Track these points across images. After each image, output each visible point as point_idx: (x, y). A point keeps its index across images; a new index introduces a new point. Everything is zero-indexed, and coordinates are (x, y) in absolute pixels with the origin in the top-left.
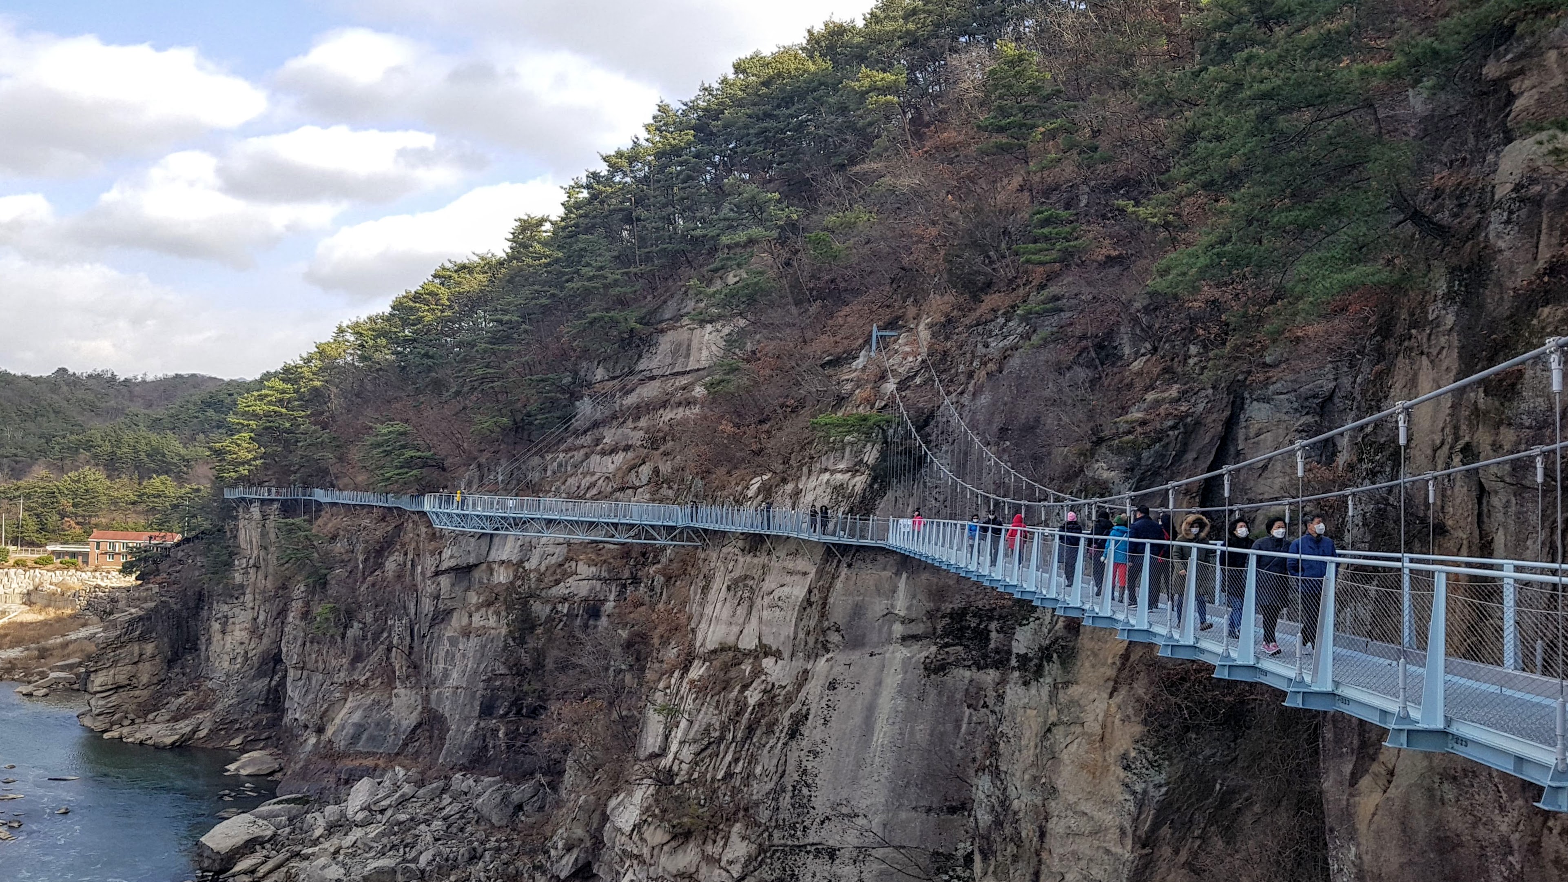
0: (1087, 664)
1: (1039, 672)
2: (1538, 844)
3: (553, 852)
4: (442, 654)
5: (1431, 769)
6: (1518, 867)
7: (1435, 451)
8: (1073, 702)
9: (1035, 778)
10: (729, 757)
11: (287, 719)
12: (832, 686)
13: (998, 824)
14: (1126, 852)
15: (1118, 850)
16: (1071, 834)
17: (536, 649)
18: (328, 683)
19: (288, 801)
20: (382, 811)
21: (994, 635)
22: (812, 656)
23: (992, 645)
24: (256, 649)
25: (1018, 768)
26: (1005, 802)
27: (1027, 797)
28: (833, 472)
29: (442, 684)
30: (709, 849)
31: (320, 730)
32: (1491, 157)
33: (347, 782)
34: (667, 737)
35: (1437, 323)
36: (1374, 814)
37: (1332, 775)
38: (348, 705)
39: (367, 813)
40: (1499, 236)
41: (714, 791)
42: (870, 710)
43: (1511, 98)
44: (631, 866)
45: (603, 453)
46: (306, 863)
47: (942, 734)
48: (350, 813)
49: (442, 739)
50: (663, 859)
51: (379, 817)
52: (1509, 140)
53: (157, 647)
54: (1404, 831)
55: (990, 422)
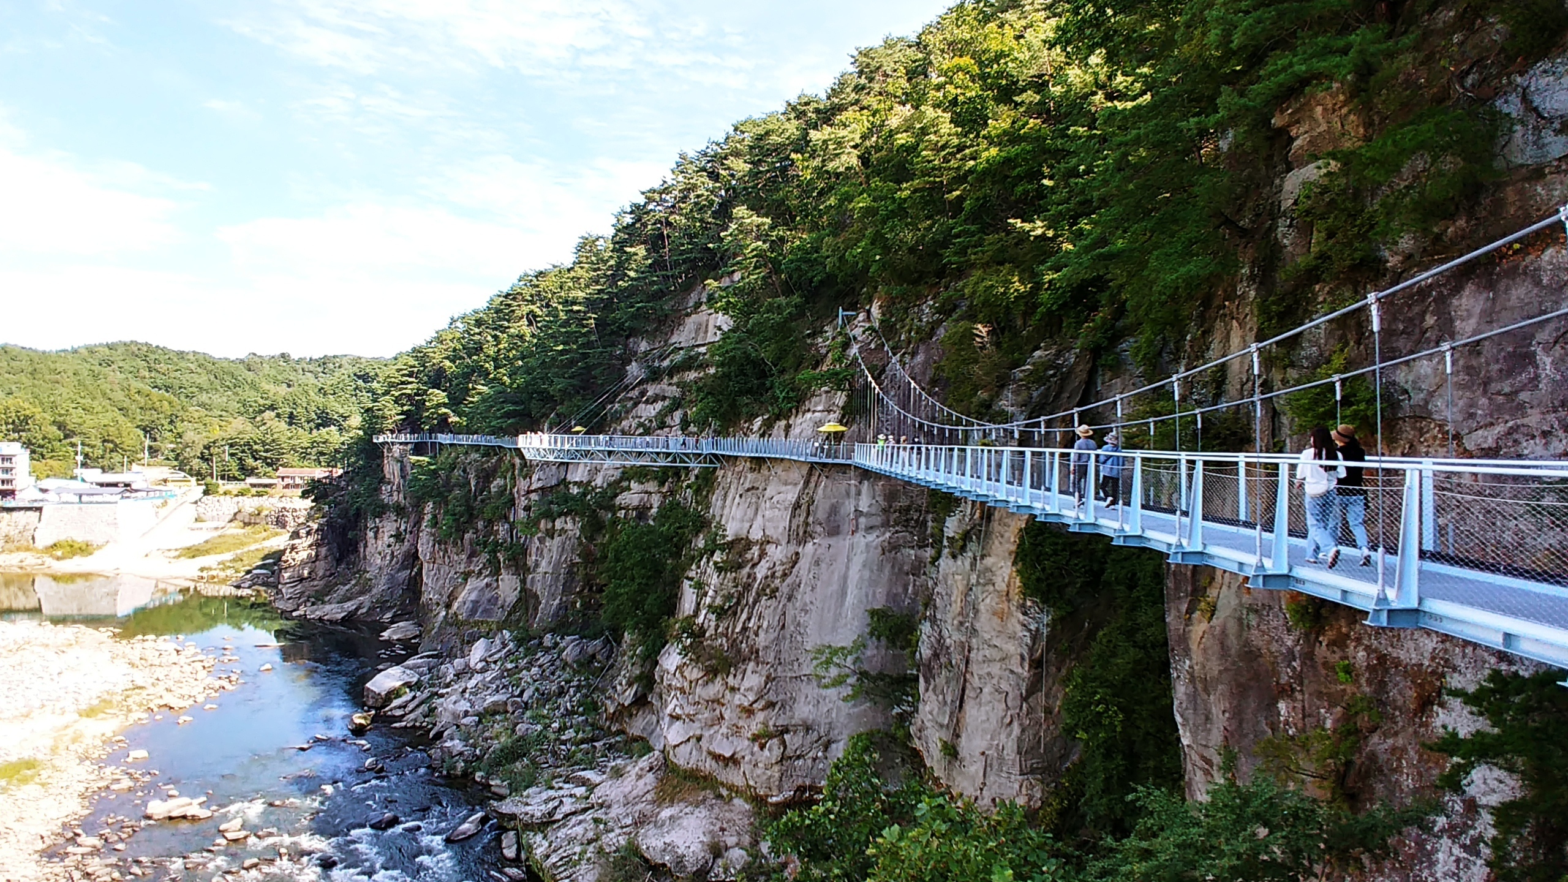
0: (996, 542)
1: (963, 549)
2: (1312, 653)
3: (619, 687)
4: (534, 550)
5: (1241, 605)
6: (1299, 669)
7: (1242, 386)
8: (988, 570)
9: (961, 623)
10: (744, 616)
11: (424, 598)
12: (817, 563)
13: (936, 655)
14: (1025, 672)
15: (1020, 670)
16: (987, 660)
17: (602, 544)
18: (453, 572)
19: (428, 657)
20: (495, 662)
21: (930, 524)
22: (801, 542)
23: (929, 531)
24: (400, 550)
25: (949, 617)
26: (940, 639)
27: (956, 636)
28: (814, 412)
29: (534, 571)
30: (731, 680)
31: (448, 606)
32: (1277, 181)
33: (468, 642)
34: (698, 604)
35: (1244, 296)
36: (1202, 638)
37: (1173, 612)
38: (467, 587)
39: (484, 663)
40: (1284, 236)
41: (735, 640)
42: (845, 578)
43: (1292, 140)
44: (675, 695)
45: (647, 402)
46: (442, 700)
47: (896, 595)
48: (472, 665)
49: (536, 609)
50: (698, 690)
51: (493, 666)
52: (1289, 169)
53: (328, 550)
54: (1222, 648)
55: (924, 373)
